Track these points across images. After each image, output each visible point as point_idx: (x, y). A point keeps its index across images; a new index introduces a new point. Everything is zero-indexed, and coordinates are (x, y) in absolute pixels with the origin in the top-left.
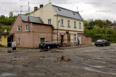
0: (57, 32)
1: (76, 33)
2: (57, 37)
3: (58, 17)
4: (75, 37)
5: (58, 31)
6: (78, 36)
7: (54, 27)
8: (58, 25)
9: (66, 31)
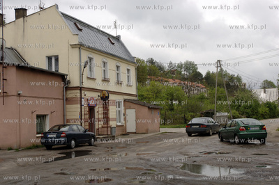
0: (78, 95)
1: (121, 98)
2: (79, 110)
3: (82, 51)
4: (119, 111)
5: (83, 92)
6: (125, 109)
7: (69, 82)
8: (81, 75)
9: (99, 94)
